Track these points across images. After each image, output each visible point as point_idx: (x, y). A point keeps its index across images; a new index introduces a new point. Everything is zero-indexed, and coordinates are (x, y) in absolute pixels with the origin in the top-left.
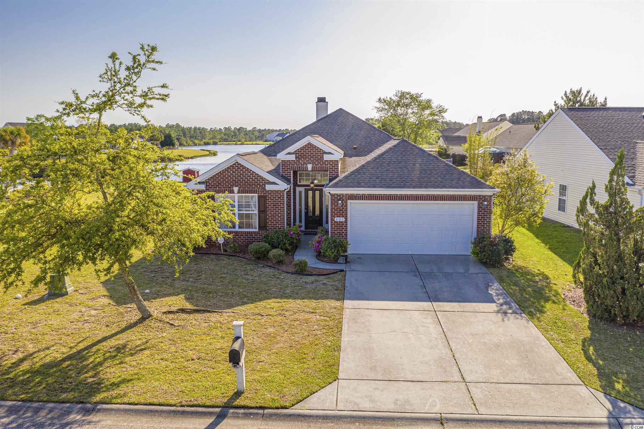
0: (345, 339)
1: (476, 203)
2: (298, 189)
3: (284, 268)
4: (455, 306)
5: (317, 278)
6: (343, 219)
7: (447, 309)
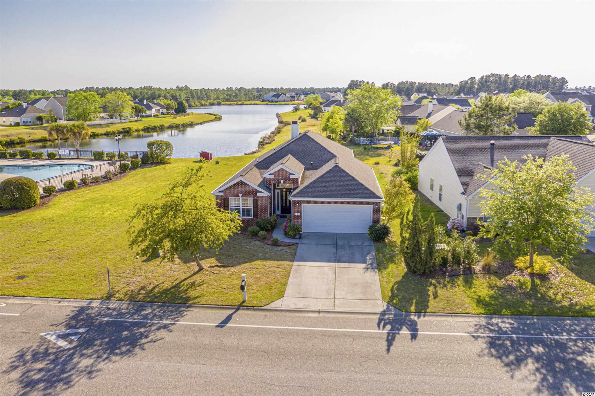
0: (290, 280)
1: (372, 206)
2: (277, 191)
3: (266, 241)
4: (347, 265)
6: (299, 214)
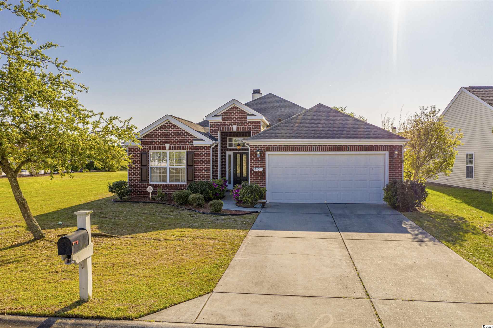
0: (237, 258)
1: (387, 153)
2: (228, 153)
3: (202, 210)
4: (365, 235)
5: (230, 217)
6: (261, 169)
7: (356, 238)
